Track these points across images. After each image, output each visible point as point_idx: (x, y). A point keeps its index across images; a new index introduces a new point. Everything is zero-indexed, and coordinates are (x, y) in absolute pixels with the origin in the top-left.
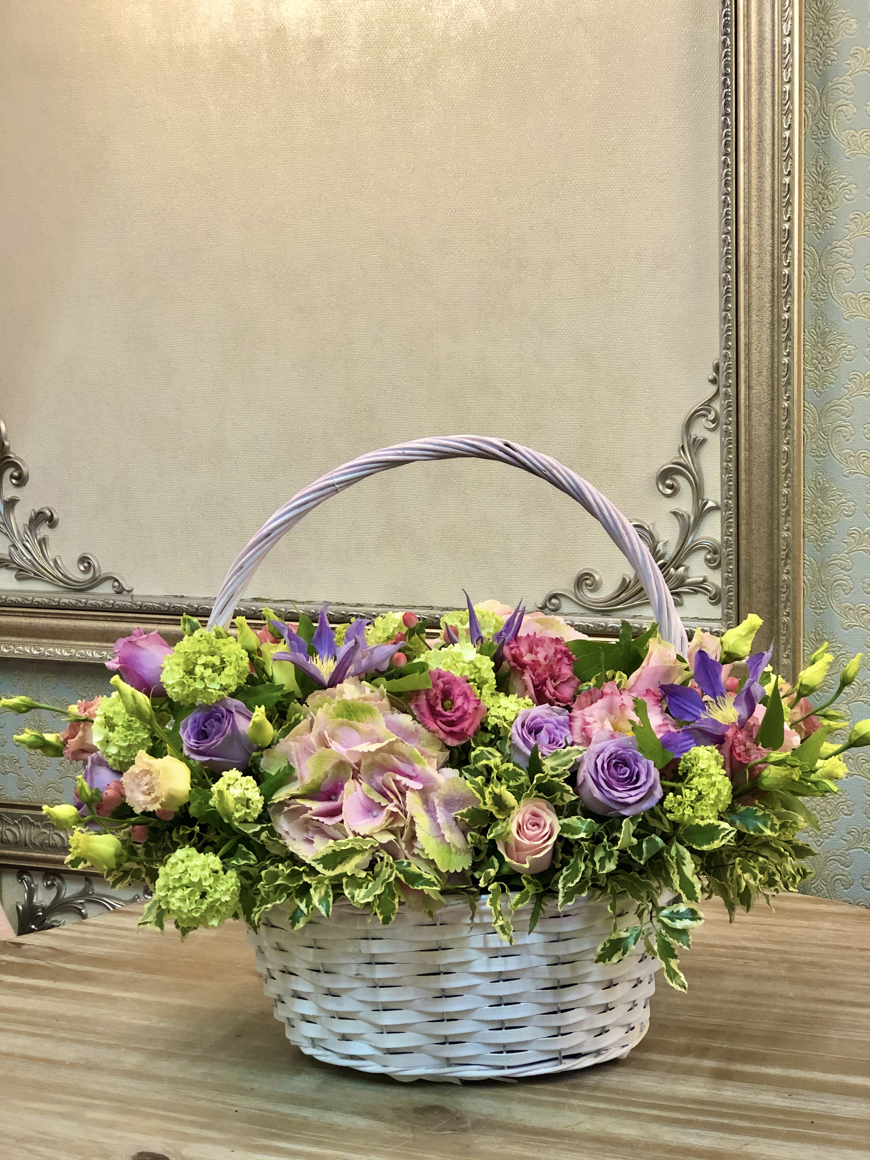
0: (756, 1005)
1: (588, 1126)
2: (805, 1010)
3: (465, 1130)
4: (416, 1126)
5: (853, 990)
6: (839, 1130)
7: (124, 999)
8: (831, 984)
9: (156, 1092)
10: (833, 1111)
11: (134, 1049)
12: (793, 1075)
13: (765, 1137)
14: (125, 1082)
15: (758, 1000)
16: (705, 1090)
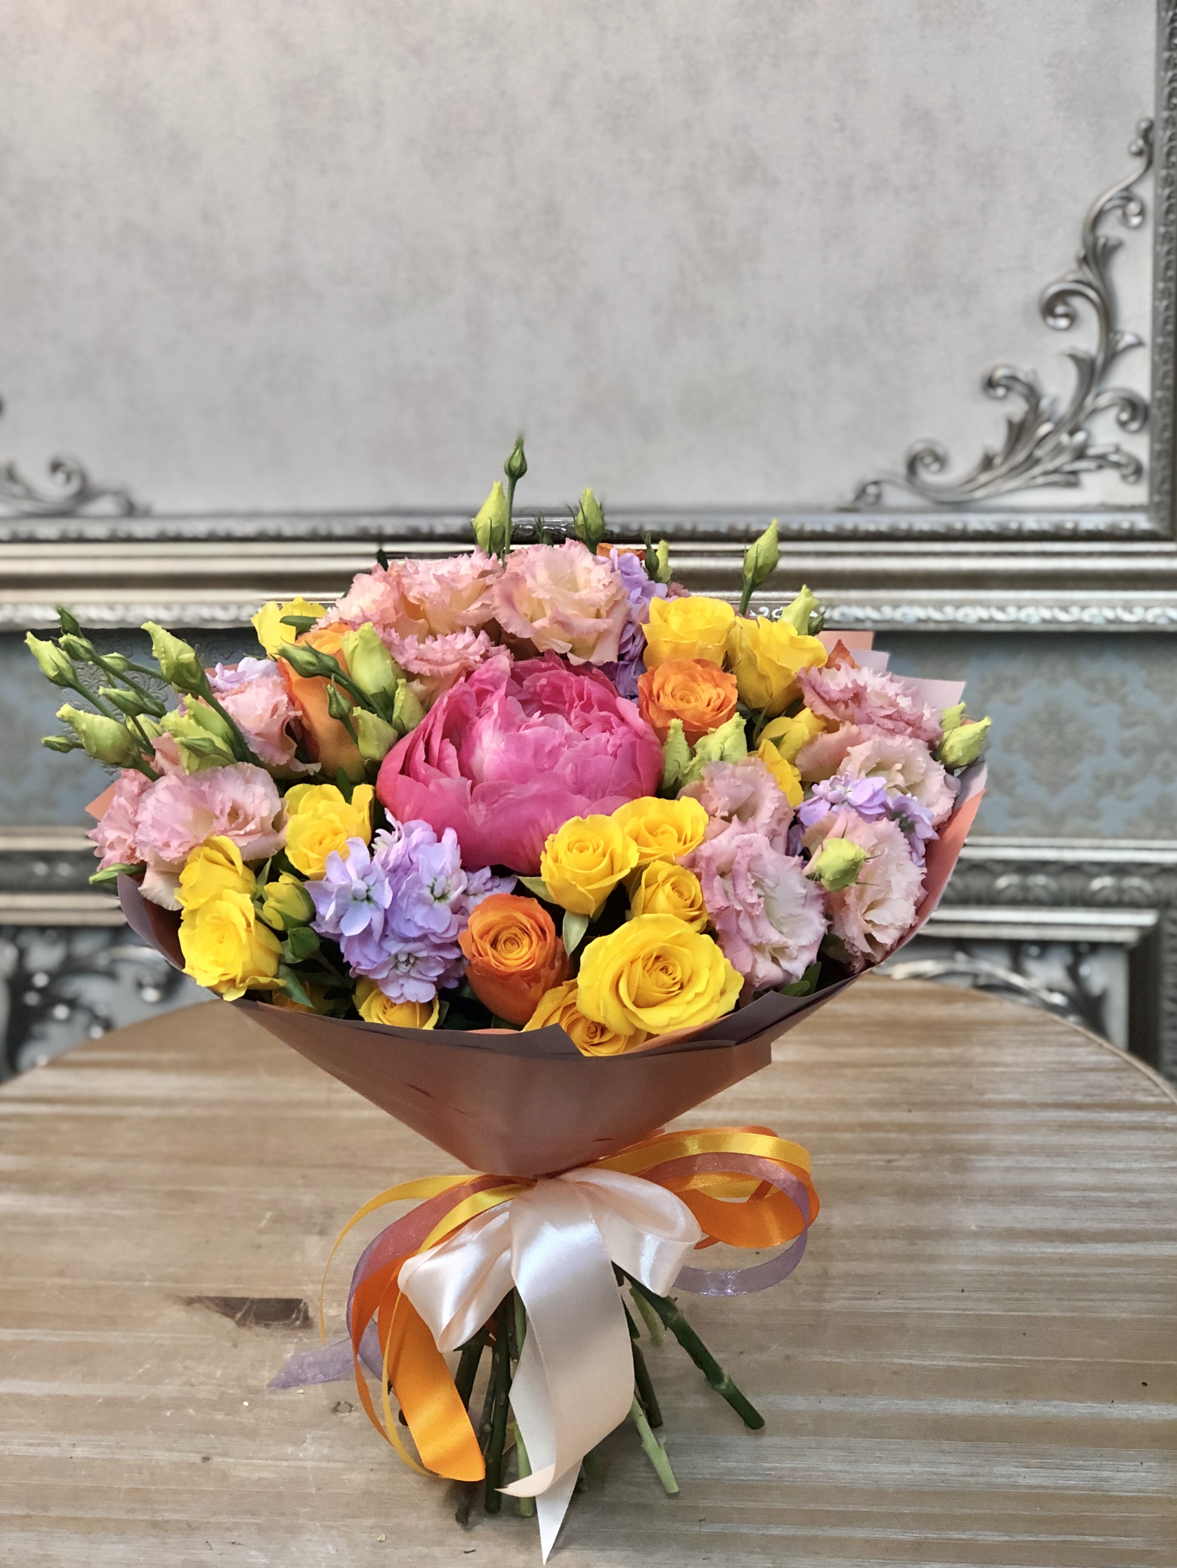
5: (1055, 1203)
12: (1029, 1413)
16: (916, 1468)
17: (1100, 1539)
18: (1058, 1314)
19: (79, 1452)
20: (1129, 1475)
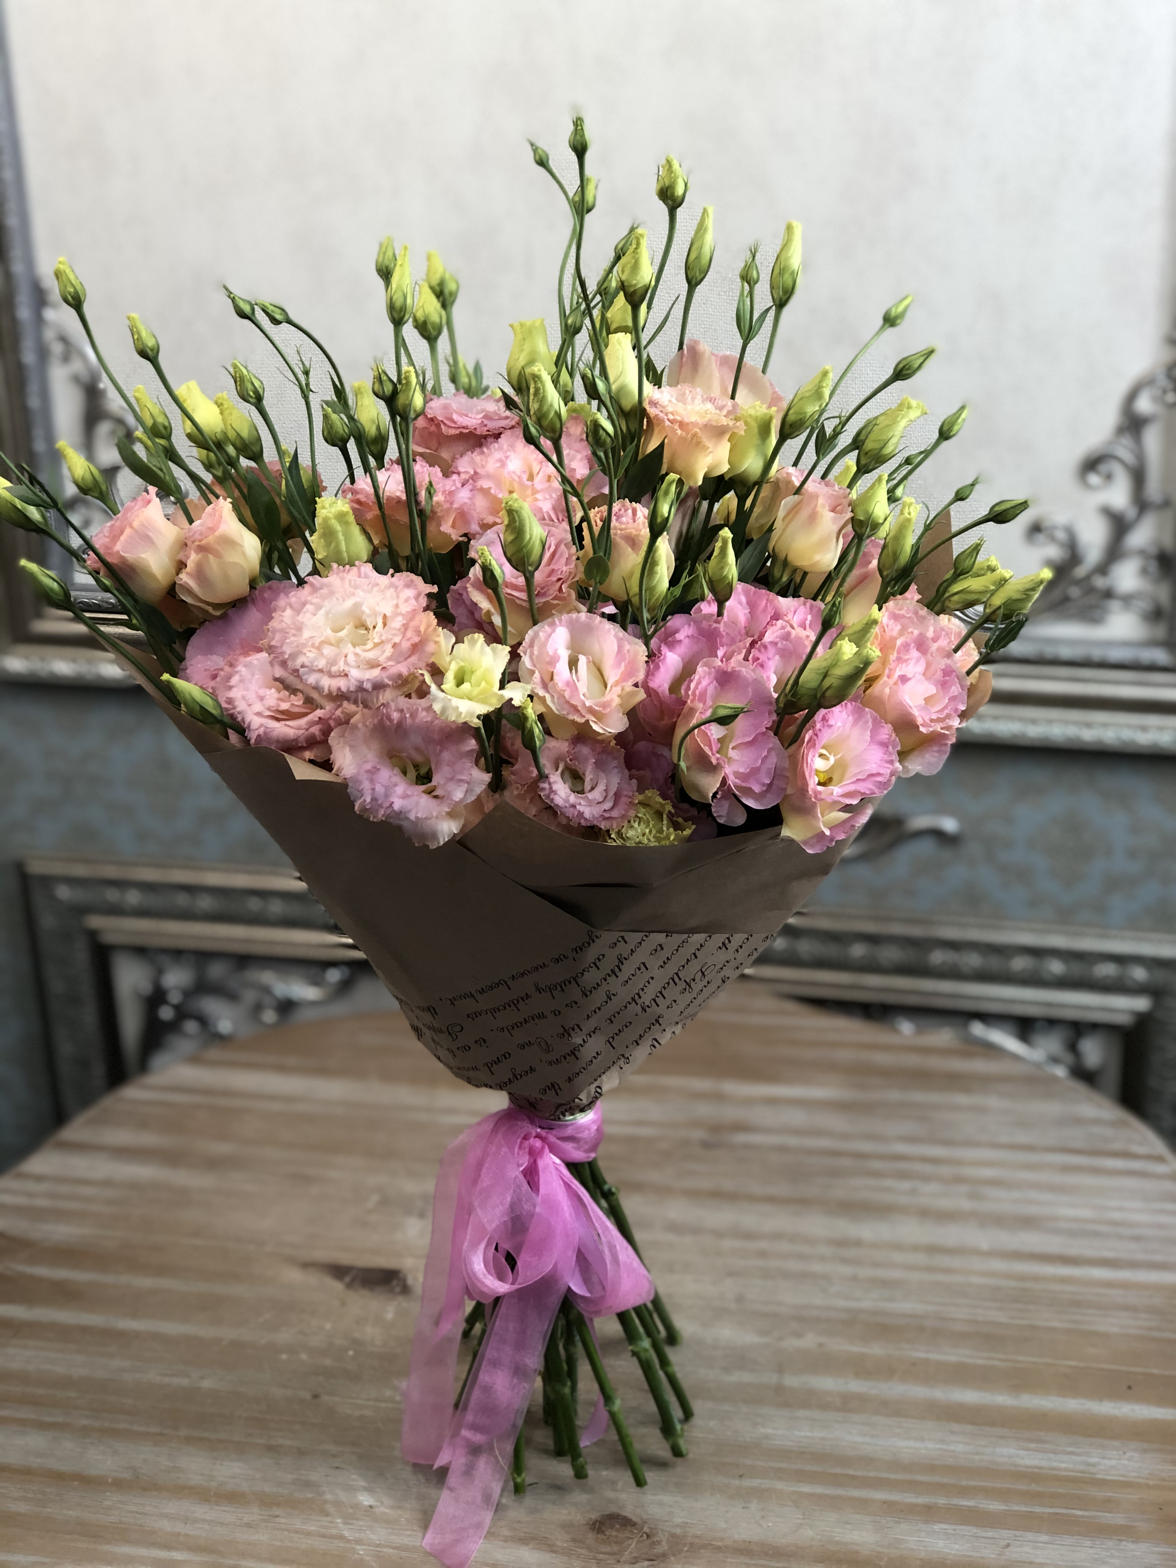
0: (948, 1271)
1: (810, 1533)
2: (1009, 1276)
3: (664, 1556)
4: (601, 1556)
5: (1057, 1232)
6: (1107, 1504)
7: (137, 1335)
8: (1028, 1222)
9: (249, 1526)
10: (1093, 1470)
11: (189, 1440)
12: (1029, 1405)
13: (1027, 1529)
14: (201, 1511)
15: (946, 1261)
16: (930, 1445)
17: (1087, 1513)
18: (1056, 1324)
19: (206, 1384)
20: (1114, 1462)
